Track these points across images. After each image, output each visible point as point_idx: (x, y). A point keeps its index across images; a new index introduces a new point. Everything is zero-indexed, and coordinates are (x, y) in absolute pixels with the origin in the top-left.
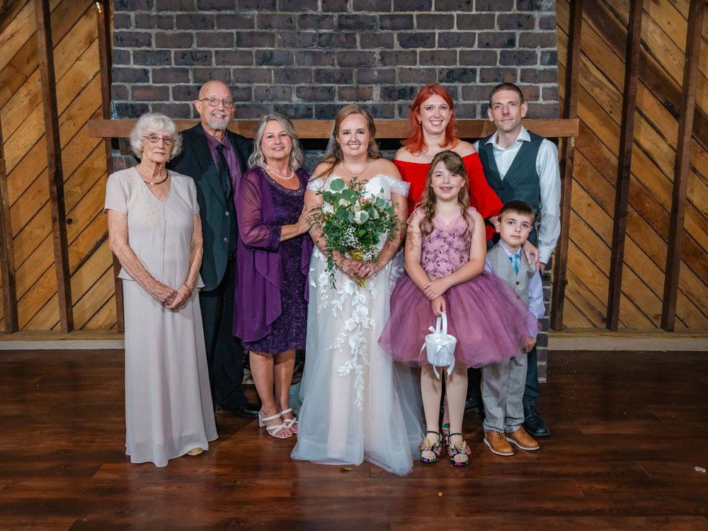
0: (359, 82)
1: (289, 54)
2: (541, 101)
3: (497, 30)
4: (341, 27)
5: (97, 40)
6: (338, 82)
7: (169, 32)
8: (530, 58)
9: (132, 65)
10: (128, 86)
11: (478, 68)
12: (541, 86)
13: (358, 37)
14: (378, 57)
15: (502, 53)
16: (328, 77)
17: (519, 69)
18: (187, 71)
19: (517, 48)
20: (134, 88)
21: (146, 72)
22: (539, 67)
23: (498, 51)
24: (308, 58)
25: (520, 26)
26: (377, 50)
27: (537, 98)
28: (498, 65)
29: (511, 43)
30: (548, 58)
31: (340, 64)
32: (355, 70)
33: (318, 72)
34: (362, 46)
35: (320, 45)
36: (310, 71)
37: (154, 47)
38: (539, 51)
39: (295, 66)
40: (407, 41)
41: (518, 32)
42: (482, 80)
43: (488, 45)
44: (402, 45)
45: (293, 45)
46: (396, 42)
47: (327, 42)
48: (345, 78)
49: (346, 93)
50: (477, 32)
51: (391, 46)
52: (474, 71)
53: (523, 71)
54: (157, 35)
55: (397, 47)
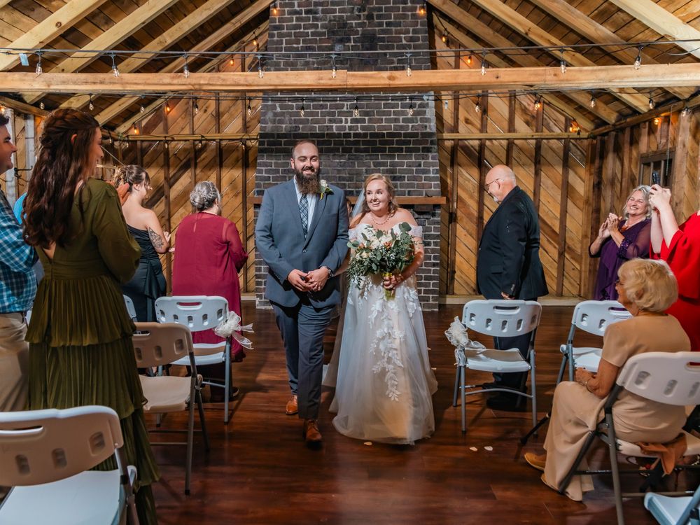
0: (357, 181)
1: (328, 170)
2: (433, 189)
3: (414, 160)
4: (349, 159)
5: (241, 161)
6: (348, 181)
7: (280, 161)
8: (428, 172)
9: (264, 175)
10: (262, 183)
11: (406, 175)
12: (433, 183)
13: (356, 163)
14: (364, 171)
15: (416, 170)
16: (344, 179)
17: (423, 176)
18: (286, 177)
19: (422, 167)
20: (264, 184)
21: (269, 177)
22: (432, 175)
23: (414, 168)
24: (336, 172)
25: (423, 159)
26: (364, 168)
27: (431, 188)
28: (414, 174)
29: (420, 165)
30: (435, 172)
31: (349, 174)
32: (355, 176)
33: (340, 177)
34: (358, 167)
35: (340, 166)
36: (336, 177)
37: (273, 167)
38: (431, 169)
39: (330, 175)
40: (376, 165)
41: (423, 161)
42: (408, 180)
43: (410, 166)
44: (375, 166)
45: (330, 166)
46: (372, 165)
47: (343, 165)
48: (350, 179)
49: (351, 186)
50: (406, 161)
51: (370, 167)
52: (404, 177)
53: (425, 177)
54: (275, 163)
55: (372, 167)
